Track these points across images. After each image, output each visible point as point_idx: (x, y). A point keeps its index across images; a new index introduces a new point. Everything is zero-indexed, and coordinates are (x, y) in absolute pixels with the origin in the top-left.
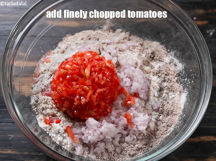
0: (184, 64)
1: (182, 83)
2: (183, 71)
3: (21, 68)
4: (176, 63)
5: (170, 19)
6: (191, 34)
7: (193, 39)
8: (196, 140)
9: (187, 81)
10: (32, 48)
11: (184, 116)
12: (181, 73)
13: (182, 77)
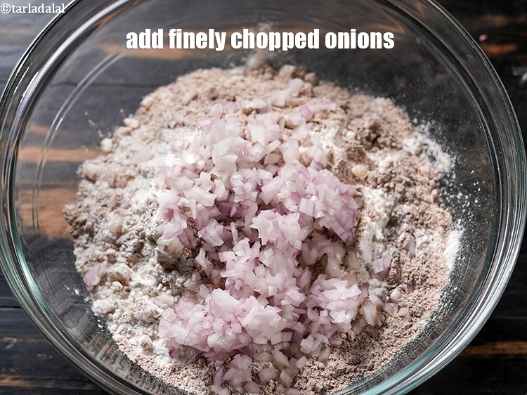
0: (454, 155)
1: (449, 203)
2: (451, 174)
3: (36, 165)
4: (434, 154)
5: (418, 41)
6: (473, 79)
7: (477, 90)
8: (486, 351)
9: (462, 199)
10: (66, 113)
11: (455, 289)
12: (448, 178)
13: (449, 188)
